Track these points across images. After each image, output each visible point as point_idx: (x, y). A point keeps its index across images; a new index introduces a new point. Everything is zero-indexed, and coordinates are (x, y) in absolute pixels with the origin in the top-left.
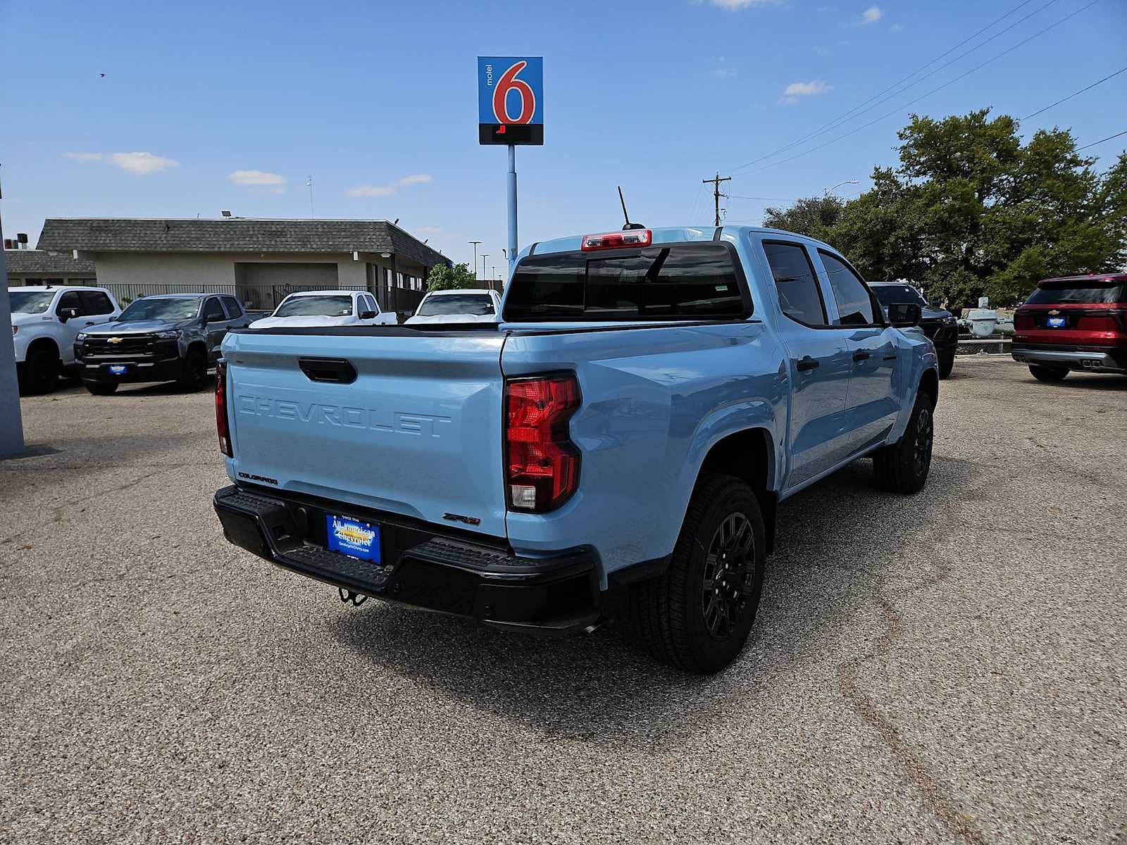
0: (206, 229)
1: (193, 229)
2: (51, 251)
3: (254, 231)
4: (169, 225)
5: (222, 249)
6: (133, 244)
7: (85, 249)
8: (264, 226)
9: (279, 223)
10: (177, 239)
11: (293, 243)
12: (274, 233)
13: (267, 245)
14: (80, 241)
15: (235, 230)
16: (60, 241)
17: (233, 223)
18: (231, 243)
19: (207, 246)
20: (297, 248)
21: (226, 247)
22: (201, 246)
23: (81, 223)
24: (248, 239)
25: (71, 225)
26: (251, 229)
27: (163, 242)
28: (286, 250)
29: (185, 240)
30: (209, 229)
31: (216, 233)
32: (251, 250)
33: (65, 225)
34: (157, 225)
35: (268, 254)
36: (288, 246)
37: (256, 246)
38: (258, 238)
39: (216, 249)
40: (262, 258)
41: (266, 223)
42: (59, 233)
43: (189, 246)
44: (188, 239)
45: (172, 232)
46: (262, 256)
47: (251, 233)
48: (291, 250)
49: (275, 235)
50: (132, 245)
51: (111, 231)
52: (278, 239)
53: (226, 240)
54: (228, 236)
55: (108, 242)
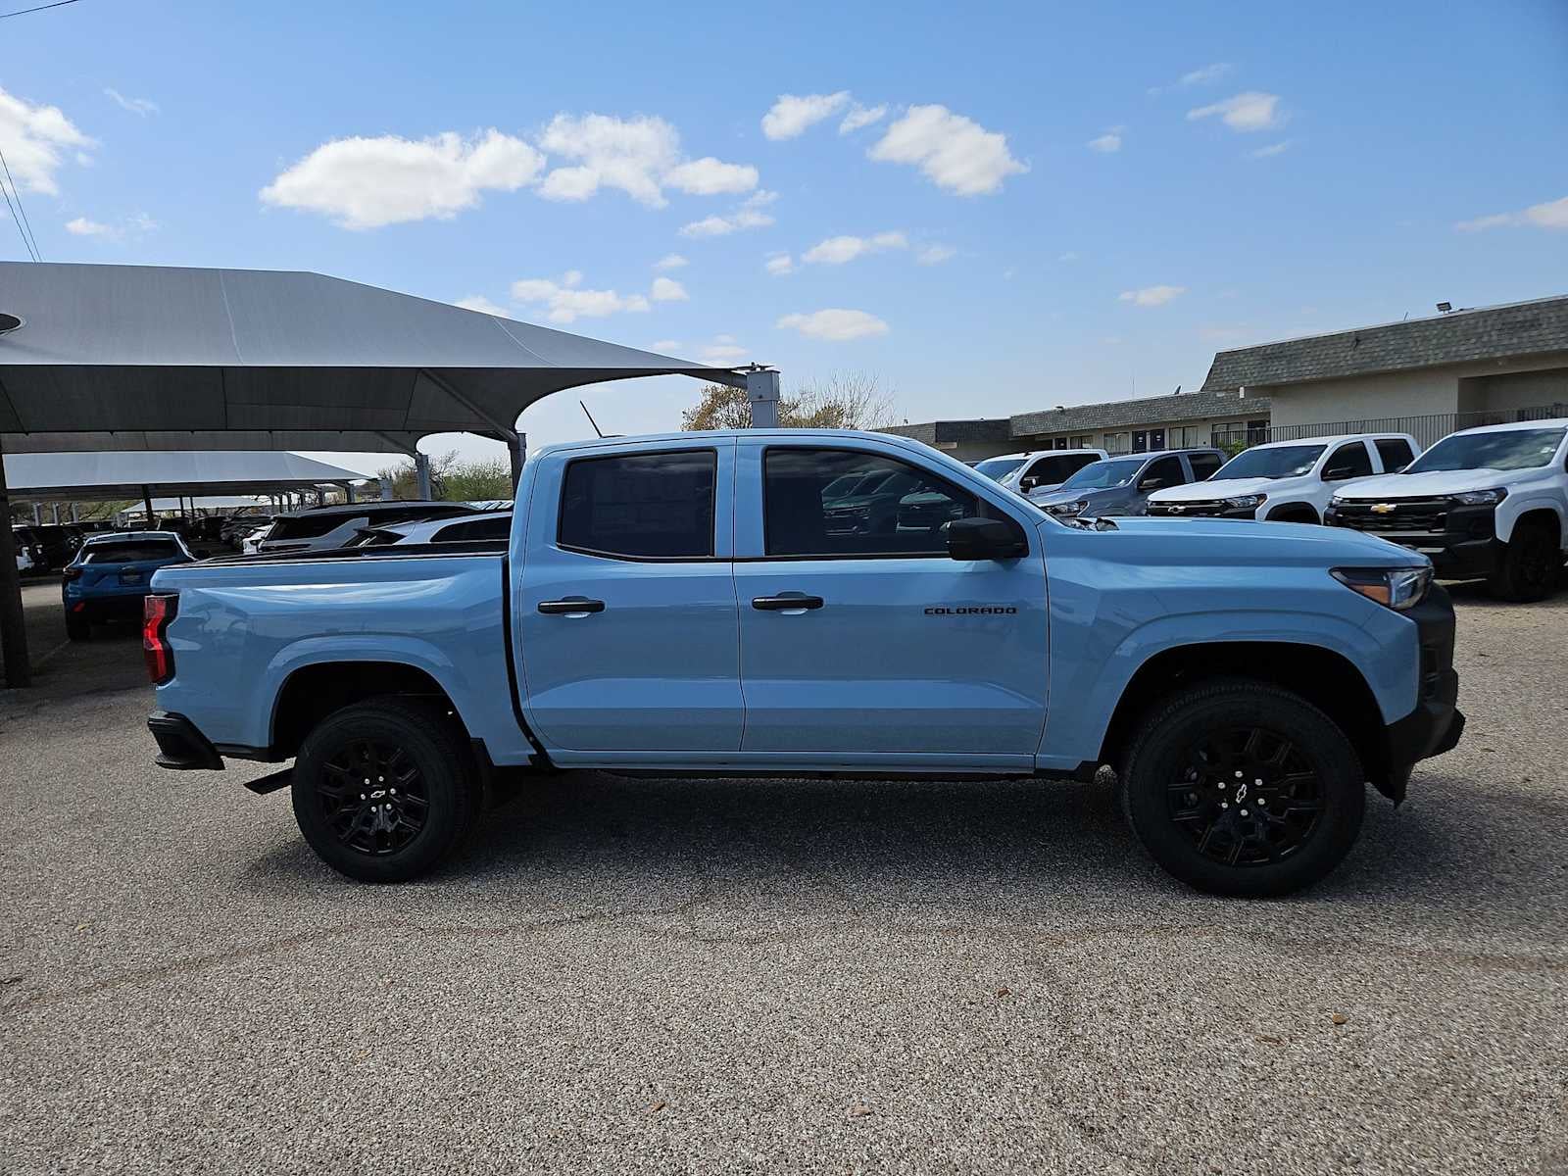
0: (1410, 335)
1: (1392, 338)
2: (1218, 391)
3: (1486, 327)
4: (1358, 338)
5: (1430, 362)
6: (1309, 370)
7: (1253, 384)
8: (1504, 315)
9: (1531, 307)
10: (1367, 355)
11: (1551, 336)
12: (1518, 325)
13: (1504, 347)
14: (1249, 375)
15: (1455, 329)
16: (1227, 379)
17: (1454, 319)
18: (1444, 350)
19: (1408, 360)
20: (1556, 344)
21: (1436, 358)
22: (1399, 361)
23: (1253, 351)
24: (1473, 341)
25: (1242, 356)
26: (1481, 324)
27: (1348, 362)
28: (1536, 350)
29: (1378, 356)
30: (1416, 334)
31: (1425, 339)
32: (1476, 357)
33: (1236, 357)
34: (1344, 340)
35: (1510, 360)
36: (1540, 343)
37: (1485, 350)
38: (1491, 336)
39: (1422, 363)
40: (1500, 367)
41: (1508, 310)
42: (1228, 368)
43: (1382, 363)
44: (1383, 353)
45: (1362, 347)
46: (1500, 363)
47: (1481, 330)
48: (1546, 349)
49: (1520, 327)
50: (1308, 372)
51: (1286, 357)
52: (1525, 334)
53: (1438, 347)
54: (1443, 341)
55: (1282, 373)
